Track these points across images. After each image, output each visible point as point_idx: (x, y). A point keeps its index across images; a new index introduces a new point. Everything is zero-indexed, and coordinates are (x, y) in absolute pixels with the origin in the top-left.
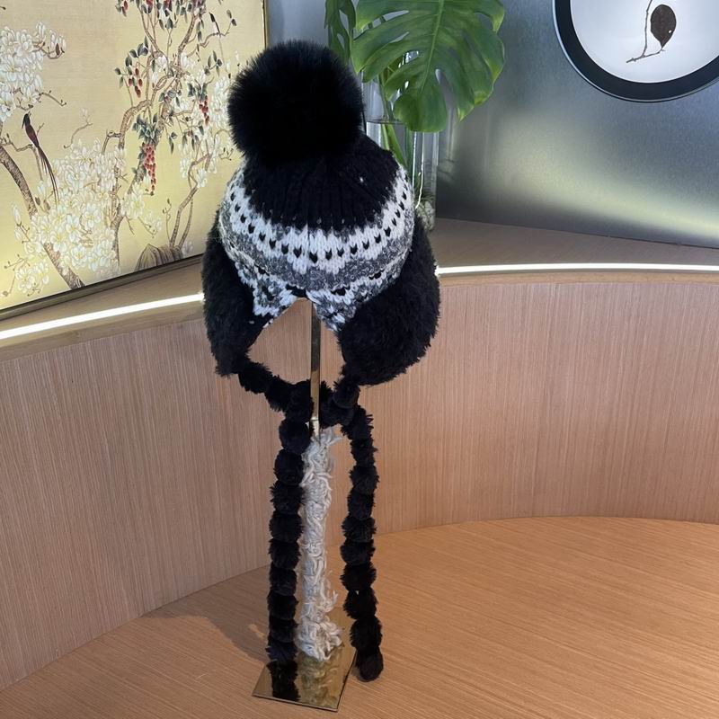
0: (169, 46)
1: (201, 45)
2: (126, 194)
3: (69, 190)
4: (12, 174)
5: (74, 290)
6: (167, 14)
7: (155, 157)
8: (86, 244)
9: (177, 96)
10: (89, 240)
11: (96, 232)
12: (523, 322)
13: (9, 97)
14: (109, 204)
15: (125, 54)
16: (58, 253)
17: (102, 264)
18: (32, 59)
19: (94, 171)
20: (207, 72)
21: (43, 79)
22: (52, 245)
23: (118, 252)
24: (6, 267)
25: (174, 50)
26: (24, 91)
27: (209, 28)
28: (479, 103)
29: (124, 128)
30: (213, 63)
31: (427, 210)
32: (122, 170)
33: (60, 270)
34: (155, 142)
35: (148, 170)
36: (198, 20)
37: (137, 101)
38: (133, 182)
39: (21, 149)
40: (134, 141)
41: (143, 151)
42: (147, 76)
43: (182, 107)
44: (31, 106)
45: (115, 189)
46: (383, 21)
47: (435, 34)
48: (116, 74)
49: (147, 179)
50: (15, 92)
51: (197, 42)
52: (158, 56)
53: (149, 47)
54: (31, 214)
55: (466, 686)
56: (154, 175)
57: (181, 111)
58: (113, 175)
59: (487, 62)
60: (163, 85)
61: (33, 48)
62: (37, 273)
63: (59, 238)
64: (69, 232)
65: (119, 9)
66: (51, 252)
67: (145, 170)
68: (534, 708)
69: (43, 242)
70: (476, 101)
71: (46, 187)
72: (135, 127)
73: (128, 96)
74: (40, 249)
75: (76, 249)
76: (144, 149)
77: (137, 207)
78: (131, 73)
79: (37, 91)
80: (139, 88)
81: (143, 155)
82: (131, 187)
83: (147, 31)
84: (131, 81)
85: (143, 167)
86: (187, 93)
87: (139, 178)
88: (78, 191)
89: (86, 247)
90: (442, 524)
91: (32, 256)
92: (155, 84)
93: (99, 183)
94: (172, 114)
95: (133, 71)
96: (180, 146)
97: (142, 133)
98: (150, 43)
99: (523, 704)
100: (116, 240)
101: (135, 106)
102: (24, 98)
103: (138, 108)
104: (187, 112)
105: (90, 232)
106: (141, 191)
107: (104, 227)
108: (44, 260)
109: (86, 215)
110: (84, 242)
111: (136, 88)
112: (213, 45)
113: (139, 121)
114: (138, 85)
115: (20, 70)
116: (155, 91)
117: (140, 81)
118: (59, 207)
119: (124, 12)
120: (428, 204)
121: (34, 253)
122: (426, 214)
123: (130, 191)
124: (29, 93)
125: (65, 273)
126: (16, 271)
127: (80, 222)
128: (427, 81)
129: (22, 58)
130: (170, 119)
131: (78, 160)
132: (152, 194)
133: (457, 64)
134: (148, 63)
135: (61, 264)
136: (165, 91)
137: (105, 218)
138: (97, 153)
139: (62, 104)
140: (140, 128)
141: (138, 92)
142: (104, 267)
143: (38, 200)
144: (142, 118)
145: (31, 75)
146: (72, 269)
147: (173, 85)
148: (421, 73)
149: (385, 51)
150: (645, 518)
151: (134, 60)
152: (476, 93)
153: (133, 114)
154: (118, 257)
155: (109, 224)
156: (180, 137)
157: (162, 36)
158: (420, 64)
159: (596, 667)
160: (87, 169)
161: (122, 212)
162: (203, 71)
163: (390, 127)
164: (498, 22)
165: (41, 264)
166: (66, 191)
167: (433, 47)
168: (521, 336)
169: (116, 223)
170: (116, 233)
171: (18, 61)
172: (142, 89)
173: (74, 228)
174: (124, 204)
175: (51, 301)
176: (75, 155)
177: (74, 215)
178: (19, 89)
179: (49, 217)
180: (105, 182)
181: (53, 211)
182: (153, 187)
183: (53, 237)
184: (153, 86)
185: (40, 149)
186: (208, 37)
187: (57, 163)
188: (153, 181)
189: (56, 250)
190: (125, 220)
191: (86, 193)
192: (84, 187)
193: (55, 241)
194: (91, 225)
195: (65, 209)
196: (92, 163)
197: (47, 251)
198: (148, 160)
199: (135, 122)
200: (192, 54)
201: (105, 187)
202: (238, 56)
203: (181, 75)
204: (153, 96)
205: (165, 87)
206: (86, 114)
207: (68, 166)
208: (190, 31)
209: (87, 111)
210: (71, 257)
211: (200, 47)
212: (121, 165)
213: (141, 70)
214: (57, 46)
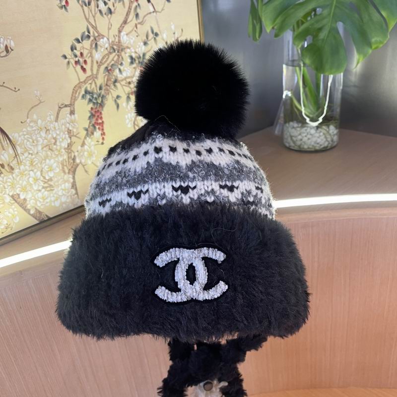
0: (109, 29)
1: (139, 23)
2: (79, 148)
3: (29, 154)
5: (42, 222)
6: (105, 3)
7: (103, 116)
8: (48, 189)
9: (119, 66)
10: (51, 185)
11: (56, 179)
14: (66, 157)
15: (70, 42)
17: (63, 199)
19: (50, 135)
20: (145, 43)
22: (19, 195)
23: (76, 189)
25: (114, 31)
27: (145, 7)
28: (376, 48)
29: (74, 99)
30: (151, 36)
31: (331, 132)
32: (75, 130)
33: (28, 211)
34: (102, 105)
35: (97, 127)
36: (135, 4)
37: (83, 76)
38: (85, 138)
40: (83, 108)
41: (92, 114)
42: (91, 56)
43: (124, 74)
45: (70, 145)
48: (62, 59)
49: (98, 134)
51: (135, 21)
52: (99, 39)
53: (91, 32)
56: (103, 130)
57: (123, 77)
58: (67, 136)
59: (384, 14)
60: (106, 61)
62: (8, 216)
63: (24, 189)
64: (32, 183)
65: (61, 7)
66: (19, 200)
67: (95, 127)
69: (11, 194)
70: (374, 47)
71: (9, 154)
72: (83, 97)
73: (75, 74)
74: (8, 199)
75: (40, 194)
76: (93, 112)
77: (91, 155)
78: (76, 56)
80: (85, 66)
81: (92, 116)
82: (84, 142)
83: (87, 20)
84: (77, 63)
85: (93, 125)
86: (129, 64)
87: (89, 133)
88: (37, 153)
89: (48, 191)
92: (99, 61)
93: (55, 144)
94: (116, 81)
95: (78, 53)
96: (124, 104)
97: (90, 100)
98: (91, 30)
100: (74, 182)
101: (81, 81)
103: (85, 82)
104: (129, 77)
105: (51, 180)
106: (93, 143)
107: (63, 174)
108: (13, 207)
109: (46, 168)
110: (46, 187)
111: (82, 67)
112: (151, 22)
113: (86, 92)
114: (83, 65)
116: (99, 66)
117: (85, 62)
118: (22, 167)
119: (66, 9)
122: (330, 135)
123: (83, 144)
125: (32, 212)
127: (41, 174)
128: (329, 32)
130: (115, 86)
131: (35, 130)
132: (102, 143)
133: (356, 16)
134: (91, 46)
135: (29, 207)
136: (108, 64)
137: (63, 168)
138: (51, 123)
139: (16, 90)
141: (84, 70)
142: (65, 203)
144: (89, 89)
146: (38, 208)
147: (115, 59)
149: (293, 10)
151: (78, 46)
152: (373, 40)
153: (80, 88)
154: (77, 193)
155: (67, 171)
156: (124, 97)
157: (102, 23)
158: (324, 18)
160: (43, 134)
161: (78, 161)
162: (142, 44)
165: (11, 210)
166: (26, 155)
167: (334, 3)
169: (72, 170)
170: (74, 178)
172: (88, 67)
173: (36, 180)
174: (78, 155)
175: (23, 233)
176: (32, 127)
177: (35, 170)
179: (14, 175)
180: (60, 142)
181: (16, 171)
182: (103, 139)
183: (19, 189)
184: (97, 62)
186: (145, 17)
187: (16, 135)
188: (103, 134)
189: (22, 197)
190: (80, 166)
191: (44, 153)
192: (42, 148)
193: (21, 191)
194: (51, 174)
195: (27, 167)
196: (47, 130)
197: (14, 200)
198: (97, 119)
199: (83, 92)
200: (131, 32)
201: (60, 146)
202: (173, 27)
203: (122, 50)
204: (98, 70)
205: (108, 62)
206: (39, 94)
207: (26, 136)
208: (128, 14)
209: (38, 92)
210: (36, 200)
211: (139, 26)
212: (73, 127)
213: (85, 53)
214: (6, 47)
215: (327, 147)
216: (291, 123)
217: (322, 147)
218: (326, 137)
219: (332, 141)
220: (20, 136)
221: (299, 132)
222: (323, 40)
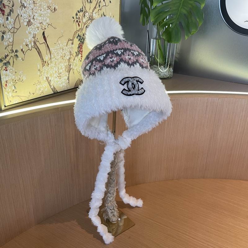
0: (90, 9)
1: (100, 9)
2: (73, 60)
3: (55, 59)
4: (38, 52)
5: (55, 93)
7: (83, 48)
8: (59, 77)
10: (61, 76)
11: (63, 74)
12: (206, 111)
13: (39, 25)
14: (67, 64)
15: (76, 12)
16: (50, 80)
17: (64, 84)
18: (46, 12)
19: (63, 52)
21: (49, 20)
22: (49, 77)
23: (69, 80)
24: (34, 84)
25: (91, 11)
26: (43, 23)
27: (103, 3)
28: (193, 34)
29: (74, 38)
30: (103, 16)
31: (171, 70)
33: (50, 86)
34: (83, 43)
36: (99, 1)
37: (78, 28)
38: (75, 57)
39: (42, 44)
40: (77, 42)
41: (79, 46)
42: (82, 20)
44: (45, 29)
45: (70, 58)
46: (162, 3)
47: (180, 9)
48: (72, 18)
49: (80, 55)
50: (40, 23)
51: (98, 8)
52: (86, 13)
53: (84, 9)
54: (43, 66)
55: (185, 235)
56: (82, 54)
58: (69, 54)
59: (198, 20)
61: (47, 8)
62: (43, 87)
64: (54, 73)
66: (48, 80)
67: (79, 53)
68: (209, 244)
69: (46, 76)
71: (48, 57)
72: (77, 37)
73: (76, 26)
74: (45, 79)
75: (56, 79)
77: (76, 65)
78: (77, 18)
79: (47, 23)
81: (79, 47)
82: (74, 58)
83: (83, 4)
84: (77, 21)
85: (79, 51)
87: (77, 55)
88: (58, 59)
90: (173, 180)
91: (42, 81)
92: (84, 23)
93: (65, 56)
97: (79, 40)
98: (84, 8)
99: (205, 242)
100: (69, 77)
102: (43, 26)
103: (78, 31)
105: (61, 73)
106: (78, 60)
107: (65, 72)
108: (46, 83)
109: (60, 67)
111: (78, 23)
112: (103, 10)
113: (79, 35)
114: (79, 23)
115: (42, 16)
116: (84, 25)
118: (52, 64)
120: (171, 68)
121: (43, 80)
122: (170, 72)
124: (45, 24)
125: (52, 88)
126: (37, 86)
127: (58, 70)
128: (175, 25)
129: (43, 11)
131: (59, 48)
132: (81, 61)
133: (187, 20)
134: (83, 15)
135: (51, 84)
136: (87, 25)
137: (66, 69)
138: (65, 46)
139: (55, 28)
140: (79, 38)
141: (79, 25)
142: (64, 86)
143: (45, 62)
144: (79, 34)
145: (46, 18)
146: (54, 86)
147: (90, 23)
148: (173, 22)
149: (162, 14)
150: (243, 180)
151: (78, 14)
152: (193, 30)
153: (77, 33)
154: (69, 83)
155: (67, 71)
157: (88, 5)
158: (174, 19)
159: (230, 231)
160: (61, 51)
161: (71, 67)
163: (159, 41)
164: (203, 6)
166: (54, 59)
167: (179, 13)
168: (205, 116)
169: (69, 70)
170: (69, 74)
171: (42, 13)
172: (80, 24)
173: (56, 72)
174: (72, 64)
175: (47, 97)
176: (58, 46)
177: (56, 67)
178: (42, 23)
179: (48, 67)
181: (50, 66)
182: (81, 58)
183: (49, 74)
185: (47, 44)
186: (102, 7)
188: (82, 56)
190: (72, 70)
191: (60, 60)
192: (60, 57)
193: (50, 76)
194: (61, 71)
195: (54, 65)
196: (63, 49)
197: (47, 79)
198: (80, 49)
199: (77, 35)
200: (96, 12)
201: (66, 58)
202: (111, 14)
203: (93, 20)
204: (84, 27)
205: (87, 24)
206: (62, 32)
207: (56, 50)
208: (96, 5)
209: (62, 31)
210: (54, 82)
211: (99, 10)
212: (72, 51)
213: (80, 18)
214: (55, 8)
215: (169, 77)
216: (154, 65)
217: (167, 77)
218: (169, 72)
219: (171, 74)
220: (53, 50)
221: (158, 70)
222: (172, 28)
